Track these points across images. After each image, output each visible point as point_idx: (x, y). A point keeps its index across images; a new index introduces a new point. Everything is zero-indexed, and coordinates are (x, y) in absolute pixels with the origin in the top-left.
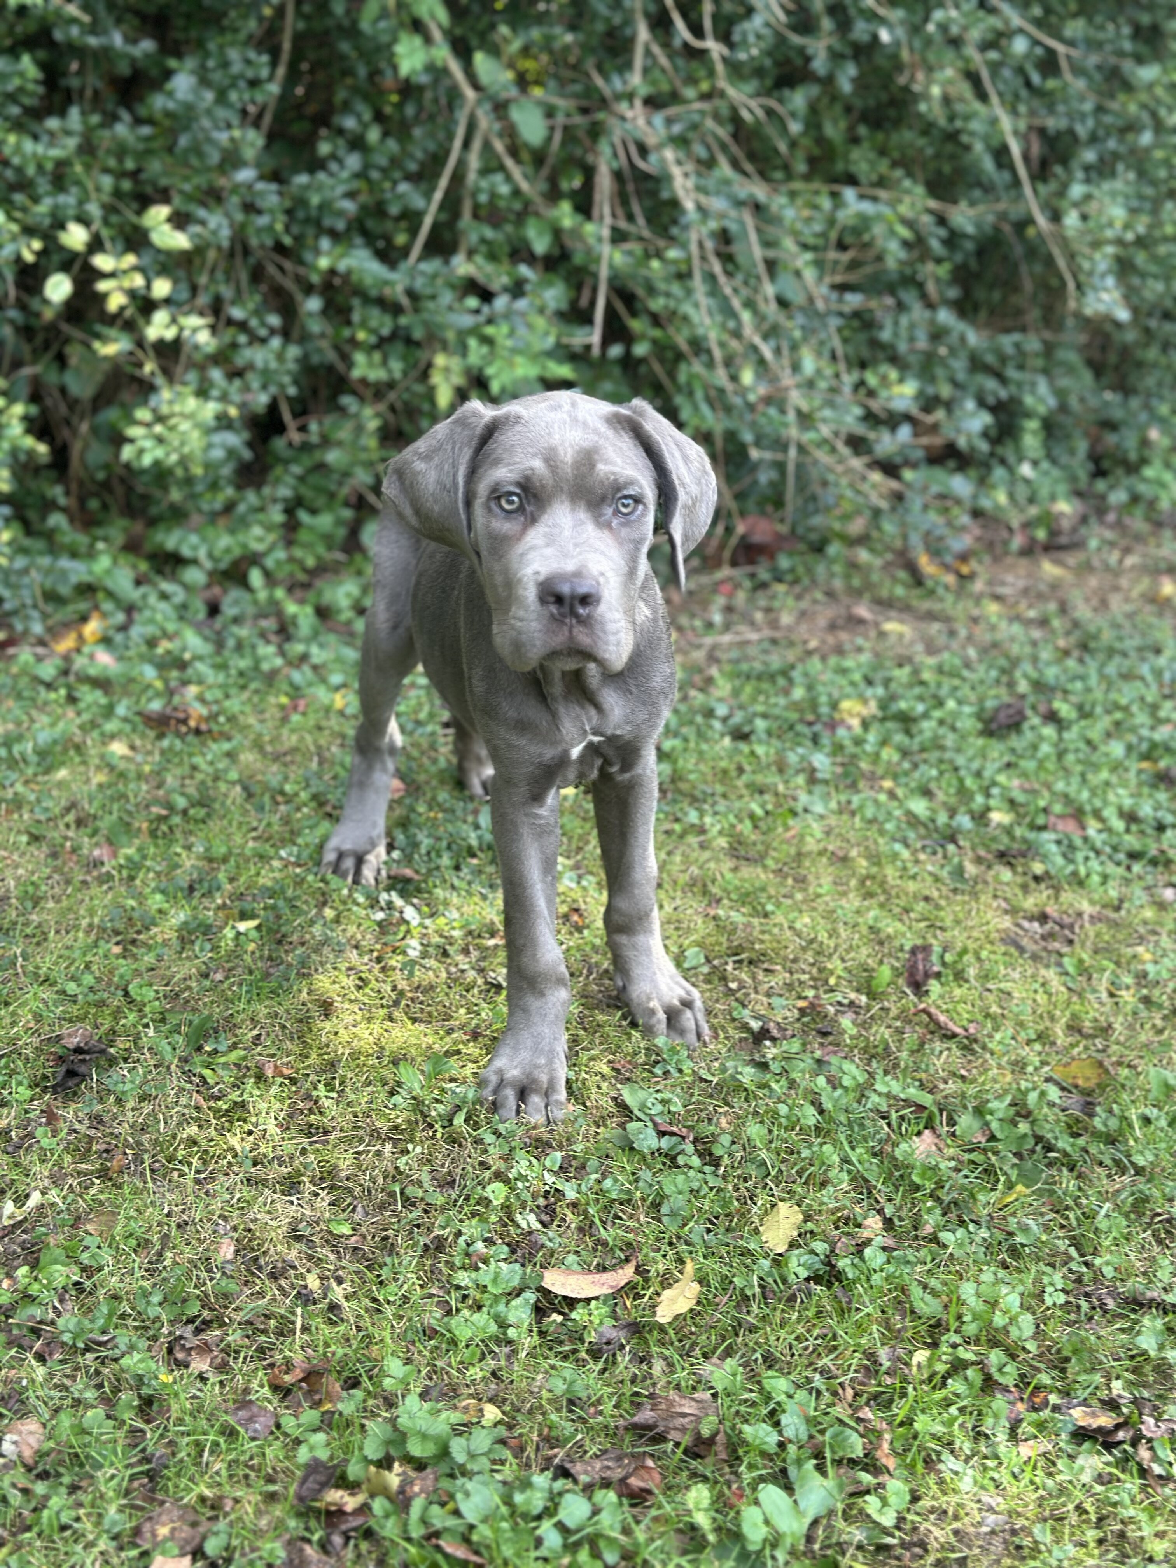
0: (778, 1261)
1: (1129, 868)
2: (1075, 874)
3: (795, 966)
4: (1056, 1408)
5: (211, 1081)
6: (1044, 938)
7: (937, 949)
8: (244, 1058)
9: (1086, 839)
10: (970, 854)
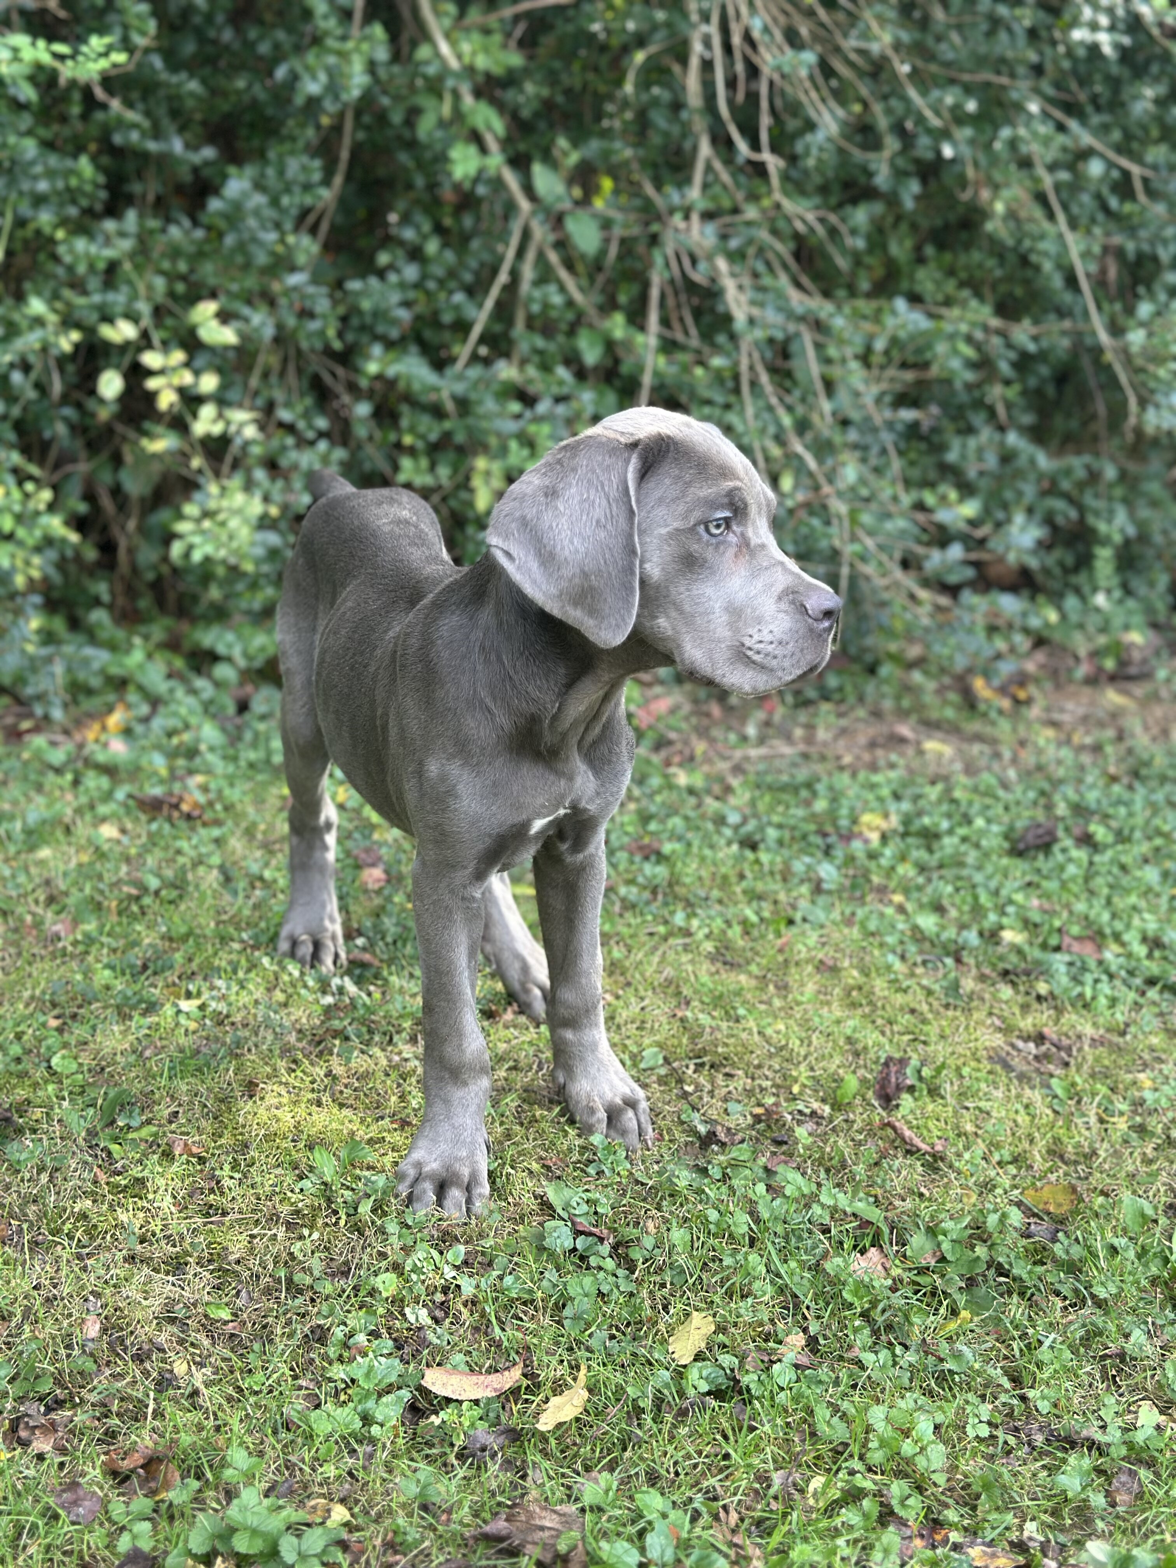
0: (680, 1373)
1: (1143, 994)
2: (1081, 995)
3: (758, 1072)
4: (956, 1547)
5: (116, 1156)
6: (1036, 1058)
7: (915, 1062)
8: (156, 1135)
9: (1100, 962)
10: (974, 971)
